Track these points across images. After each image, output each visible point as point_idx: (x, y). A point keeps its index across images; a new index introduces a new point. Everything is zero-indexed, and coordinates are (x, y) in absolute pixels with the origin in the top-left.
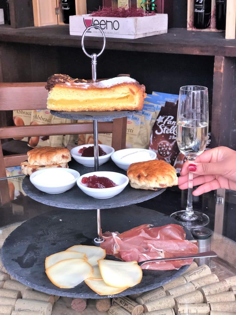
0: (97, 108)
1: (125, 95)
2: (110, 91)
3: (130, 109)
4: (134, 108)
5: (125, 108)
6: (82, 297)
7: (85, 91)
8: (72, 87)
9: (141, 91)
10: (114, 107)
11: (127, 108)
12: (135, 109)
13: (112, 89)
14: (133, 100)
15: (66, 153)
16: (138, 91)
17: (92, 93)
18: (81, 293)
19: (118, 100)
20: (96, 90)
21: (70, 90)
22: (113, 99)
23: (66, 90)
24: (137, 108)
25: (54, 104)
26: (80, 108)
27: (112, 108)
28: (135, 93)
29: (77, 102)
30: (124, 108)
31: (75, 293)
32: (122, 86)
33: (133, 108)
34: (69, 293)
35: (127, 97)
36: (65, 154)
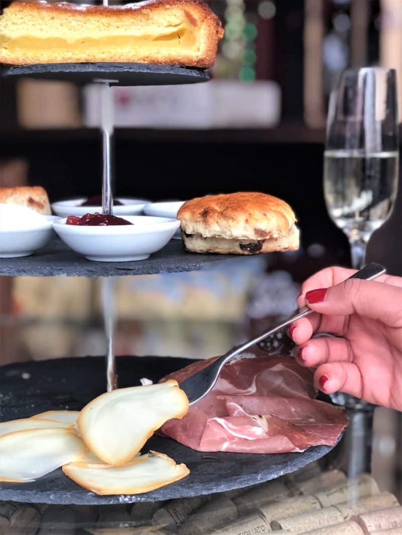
0: (109, 59)
1: (175, 29)
2: (139, 17)
3: (187, 61)
4: (195, 59)
5: (175, 60)
6: (52, 500)
7: (79, 18)
8: (49, 6)
9: (211, 19)
10: (147, 57)
11: (179, 58)
12: (198, 62)
13: (145, 11)
14: (192, 40)
15: (38, 195)
16: (206, 18)
17: (98, 21)
18: (50, 490)
19: (159, 42)
20: (106, 16)
21: (44, 13)
22: (145, 38)
23: (35, 13)
24: (202, 60)
25: (6, 48)
26: (69, 59)
27: (144, 60)
28: (199, 22)
29: (61, 43)
30: (172, 59)
31: (34, 491)
32: (168, 6)
33: (192, 61)
34: (19, 491)
35: (178, 35)
36: (36, 198)
